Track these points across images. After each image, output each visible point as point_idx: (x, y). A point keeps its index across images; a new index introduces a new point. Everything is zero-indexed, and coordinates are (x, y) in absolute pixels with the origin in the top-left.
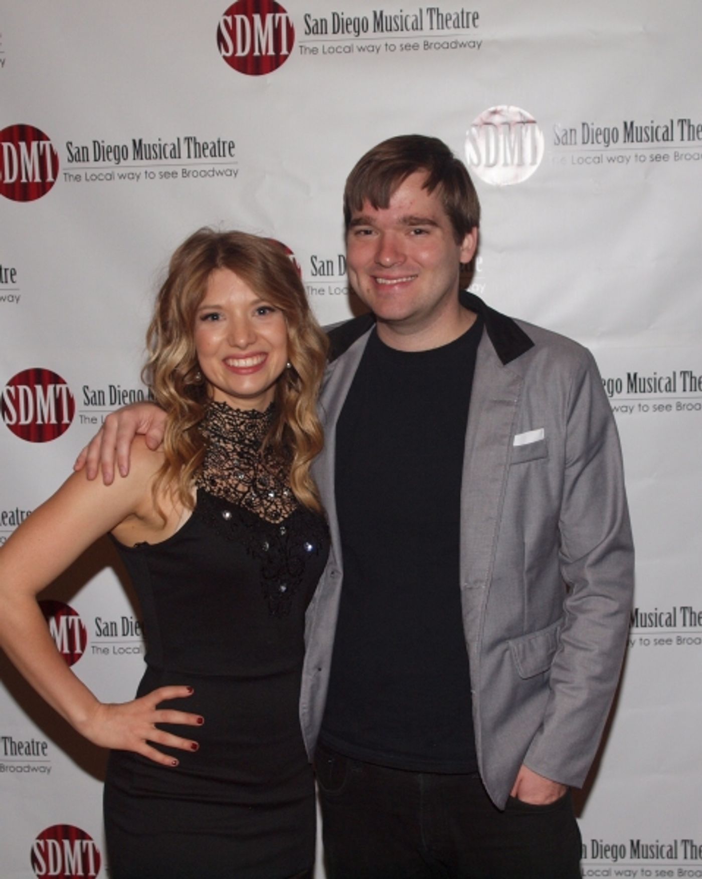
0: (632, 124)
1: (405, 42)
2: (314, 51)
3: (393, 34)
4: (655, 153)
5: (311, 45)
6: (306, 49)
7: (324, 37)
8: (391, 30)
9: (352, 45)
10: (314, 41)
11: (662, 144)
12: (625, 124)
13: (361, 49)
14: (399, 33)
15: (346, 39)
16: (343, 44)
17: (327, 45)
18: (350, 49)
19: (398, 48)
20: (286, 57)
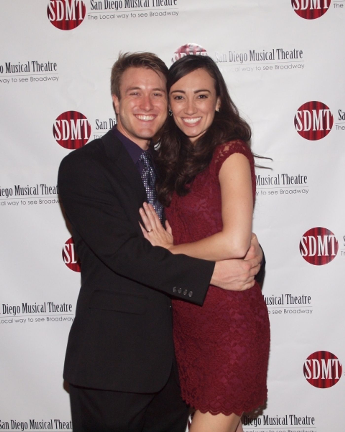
0: (254, 51)
1: (140, 13)
2: (96, 18)
3: (135, 9)
4: (266, 65)
5: (94, 15)
6: (91, 17)
7: (100, 11)
8: (133, 7)
9: (114, 14)
10: (95, 12)
11: (269, 61)
12: (250, 51)
13: (119, 16)
14: (138, 8)
15: (112, 11)
16: (110, 14)
17: (102, 15)
18: (114, 16)
19: (137, 15)
20: (81, 21)
